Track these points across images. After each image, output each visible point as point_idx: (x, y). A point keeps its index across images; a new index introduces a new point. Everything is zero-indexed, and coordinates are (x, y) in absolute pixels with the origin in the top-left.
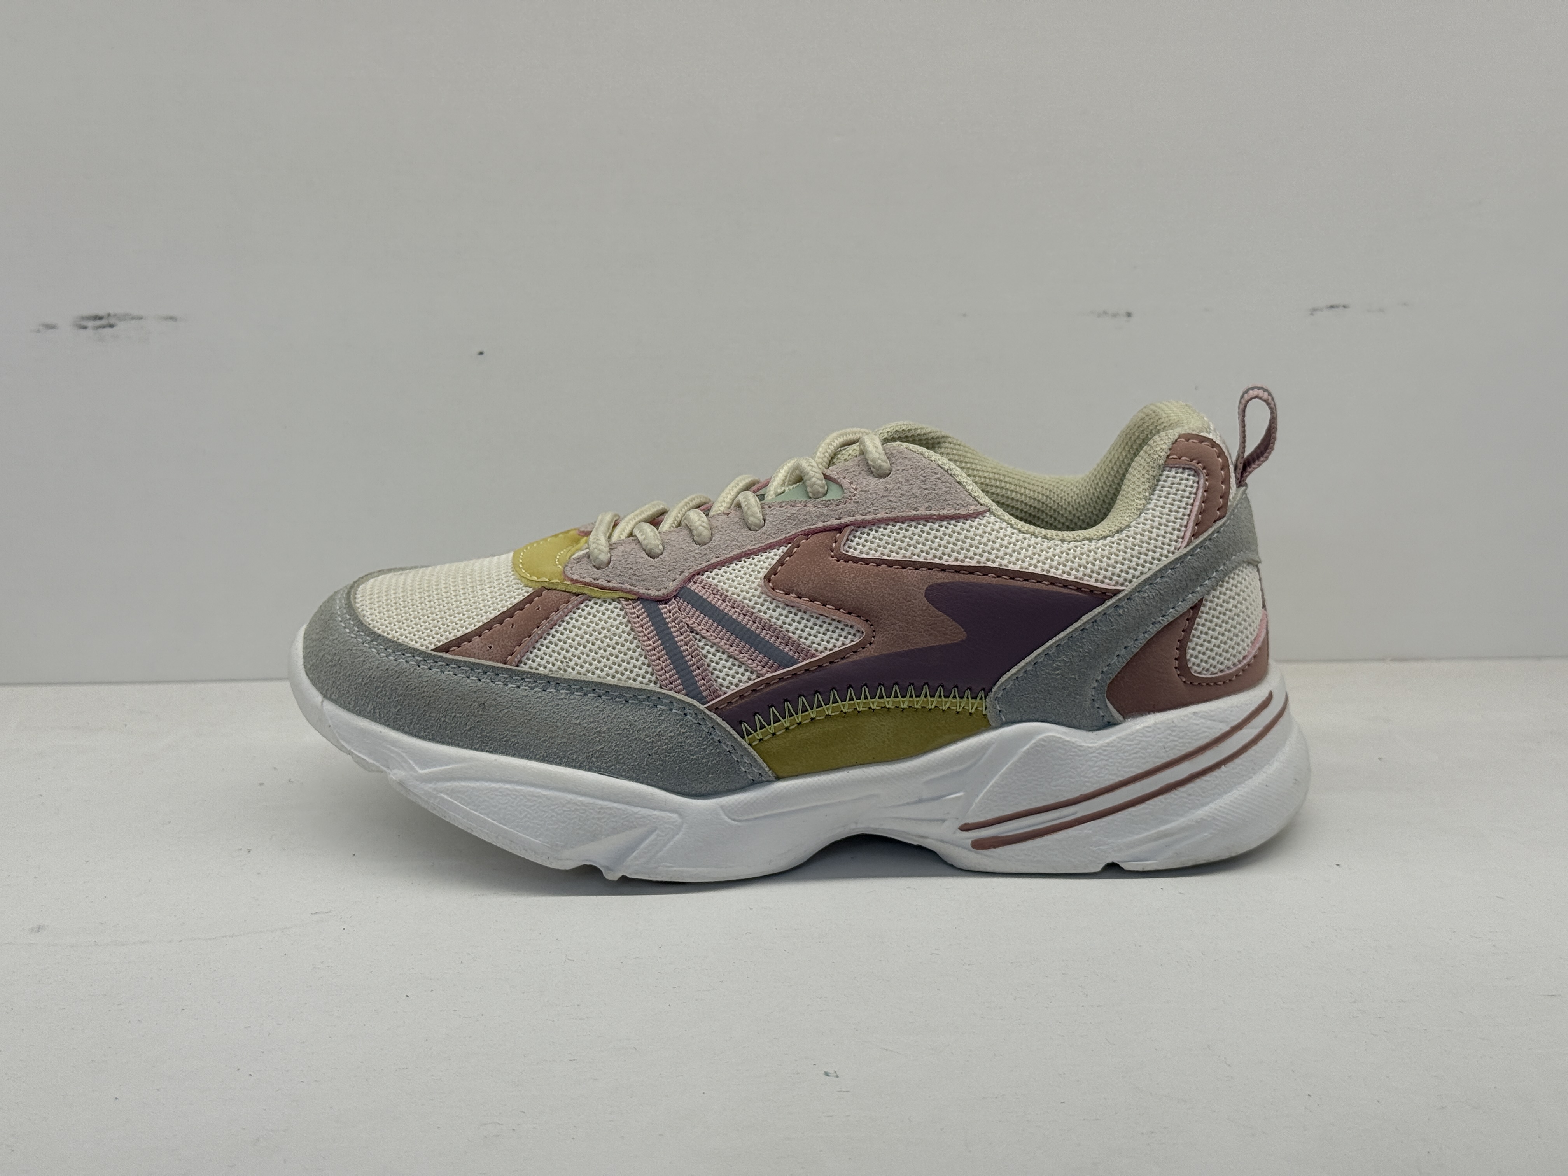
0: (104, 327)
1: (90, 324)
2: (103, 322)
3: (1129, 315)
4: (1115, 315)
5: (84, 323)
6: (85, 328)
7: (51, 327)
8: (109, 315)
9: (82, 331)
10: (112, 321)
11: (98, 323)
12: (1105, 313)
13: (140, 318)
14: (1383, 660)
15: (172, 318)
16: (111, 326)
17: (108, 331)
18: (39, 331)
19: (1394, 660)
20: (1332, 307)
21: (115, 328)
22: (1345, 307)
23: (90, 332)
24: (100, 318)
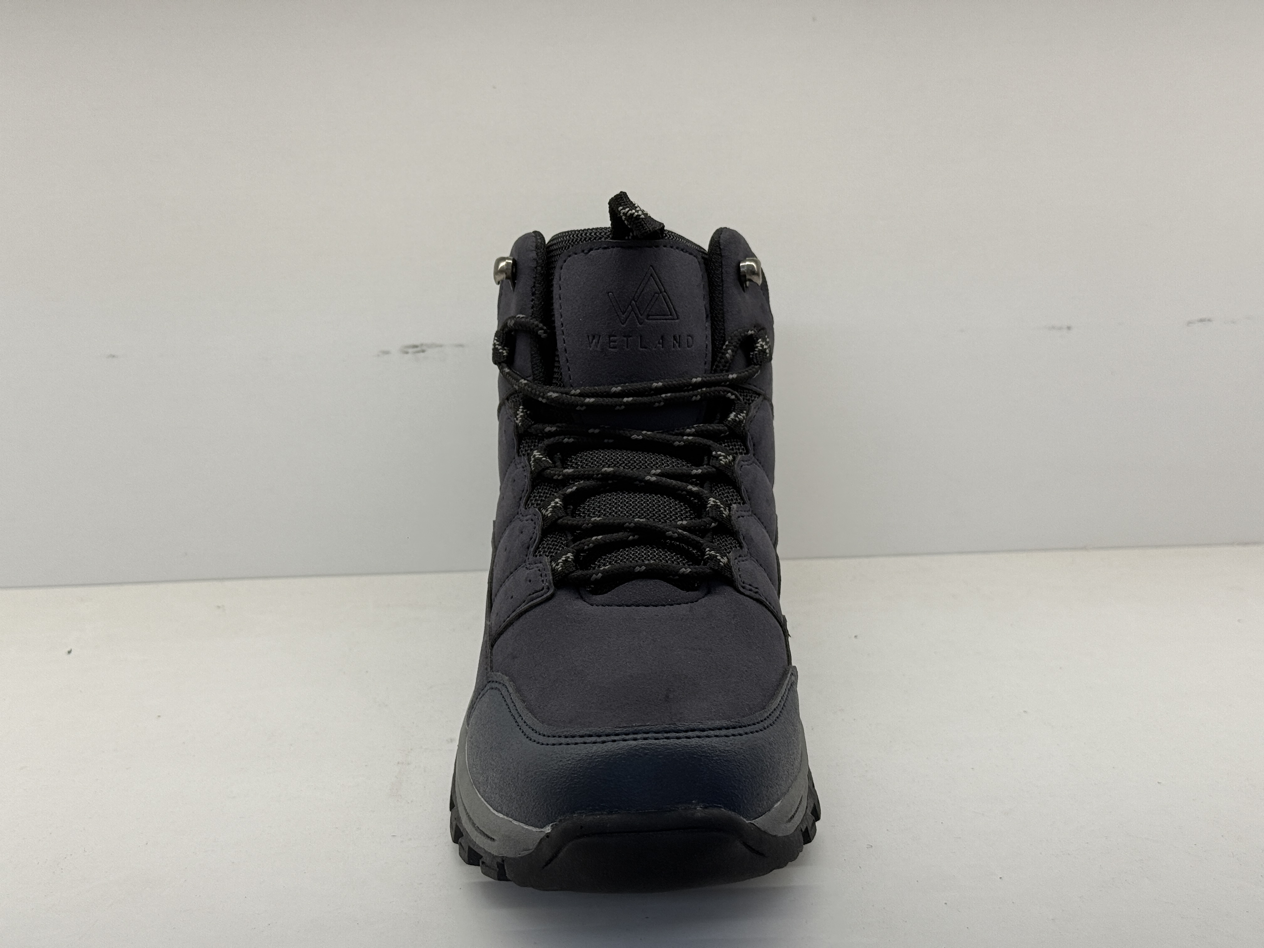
0: (418, 352)
1: (410, 350)
2: (419, 349)
3: (1069, 328)
4: (1060, 328)
5: (406, 350)
6: (407, 353)
7: (386, 353)
8: (422, 345)
9: (406, 355)
10: (424, 348)
11: (415, 350)
12: (1053, 328)
13: (441, 346)
14: (1232, 544)
15: (461, 346)
16: (423, 351)
17: (422, 354)
18: (378, 356)
19: (1239, 544)
20: (1202, 320)
21: (425, 353)
22: (1209, 320)
23: (409, 356)
24: (415, 346)
